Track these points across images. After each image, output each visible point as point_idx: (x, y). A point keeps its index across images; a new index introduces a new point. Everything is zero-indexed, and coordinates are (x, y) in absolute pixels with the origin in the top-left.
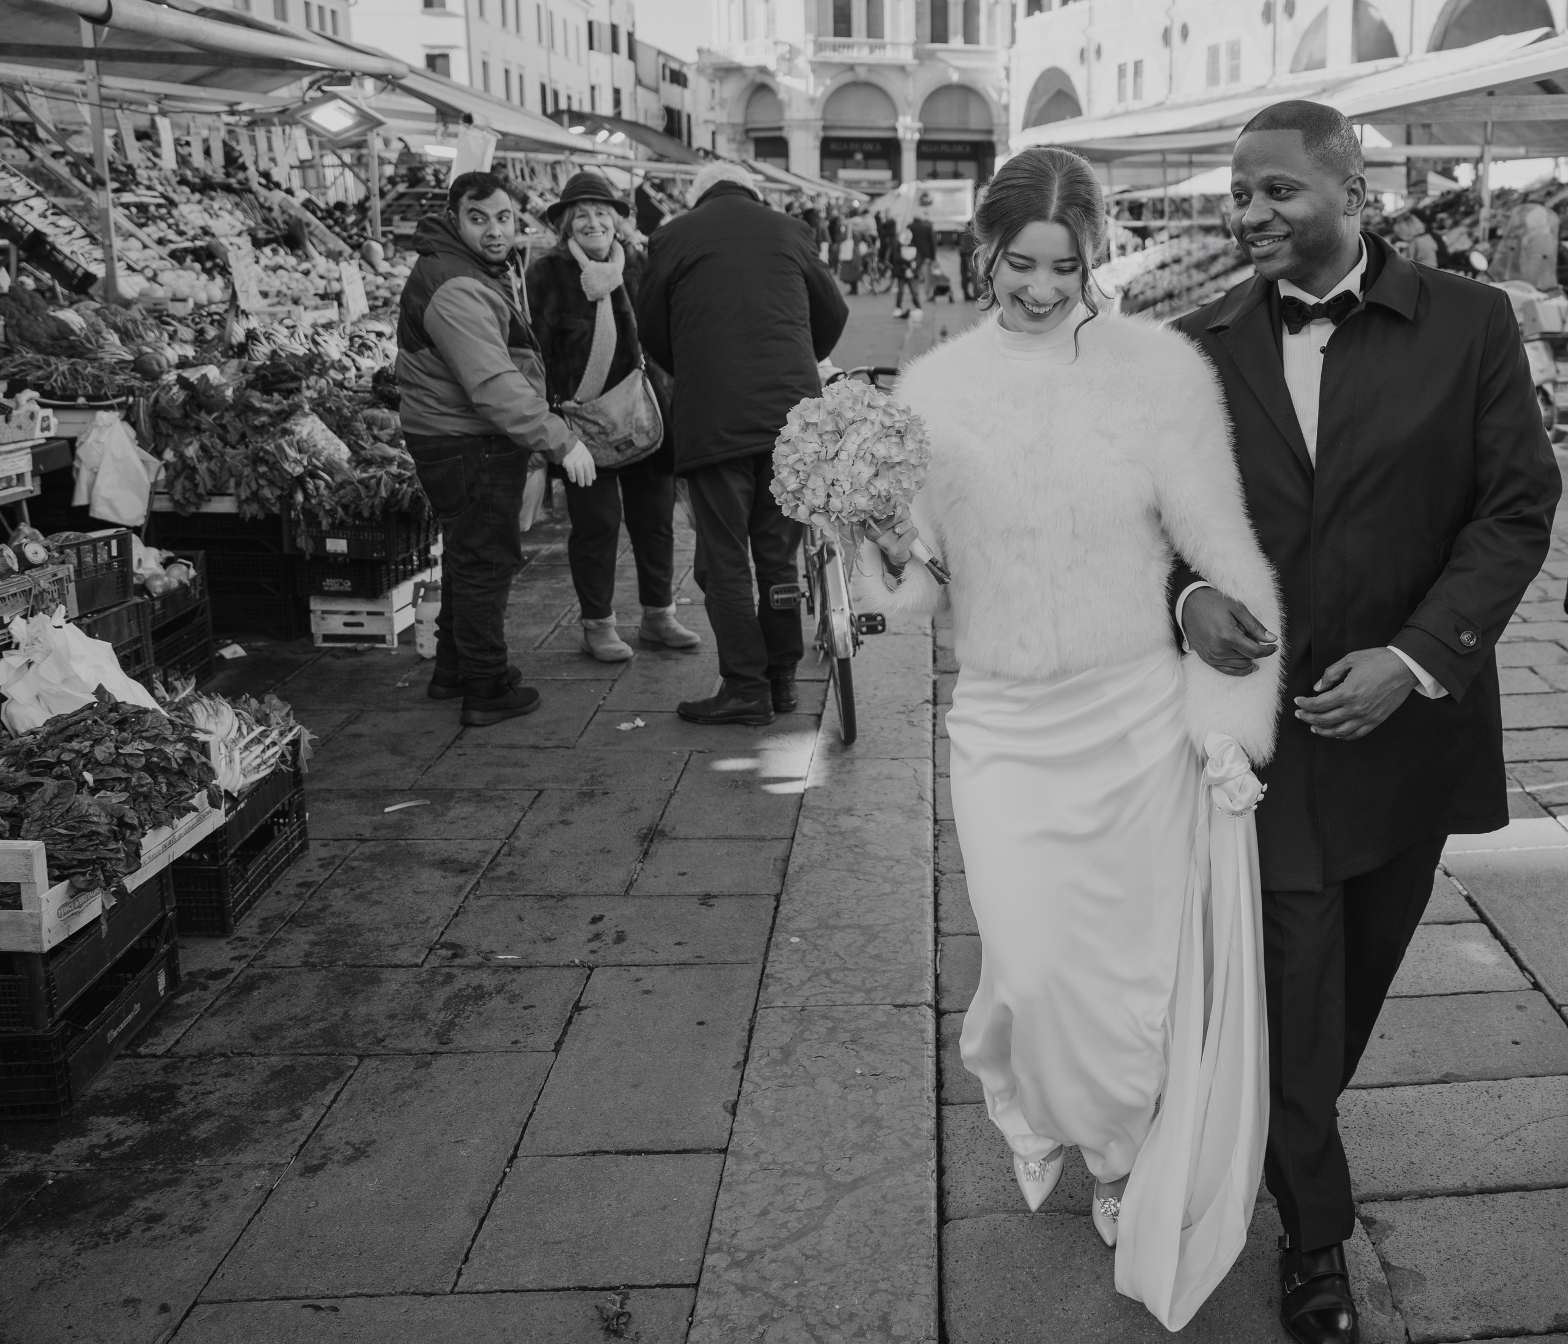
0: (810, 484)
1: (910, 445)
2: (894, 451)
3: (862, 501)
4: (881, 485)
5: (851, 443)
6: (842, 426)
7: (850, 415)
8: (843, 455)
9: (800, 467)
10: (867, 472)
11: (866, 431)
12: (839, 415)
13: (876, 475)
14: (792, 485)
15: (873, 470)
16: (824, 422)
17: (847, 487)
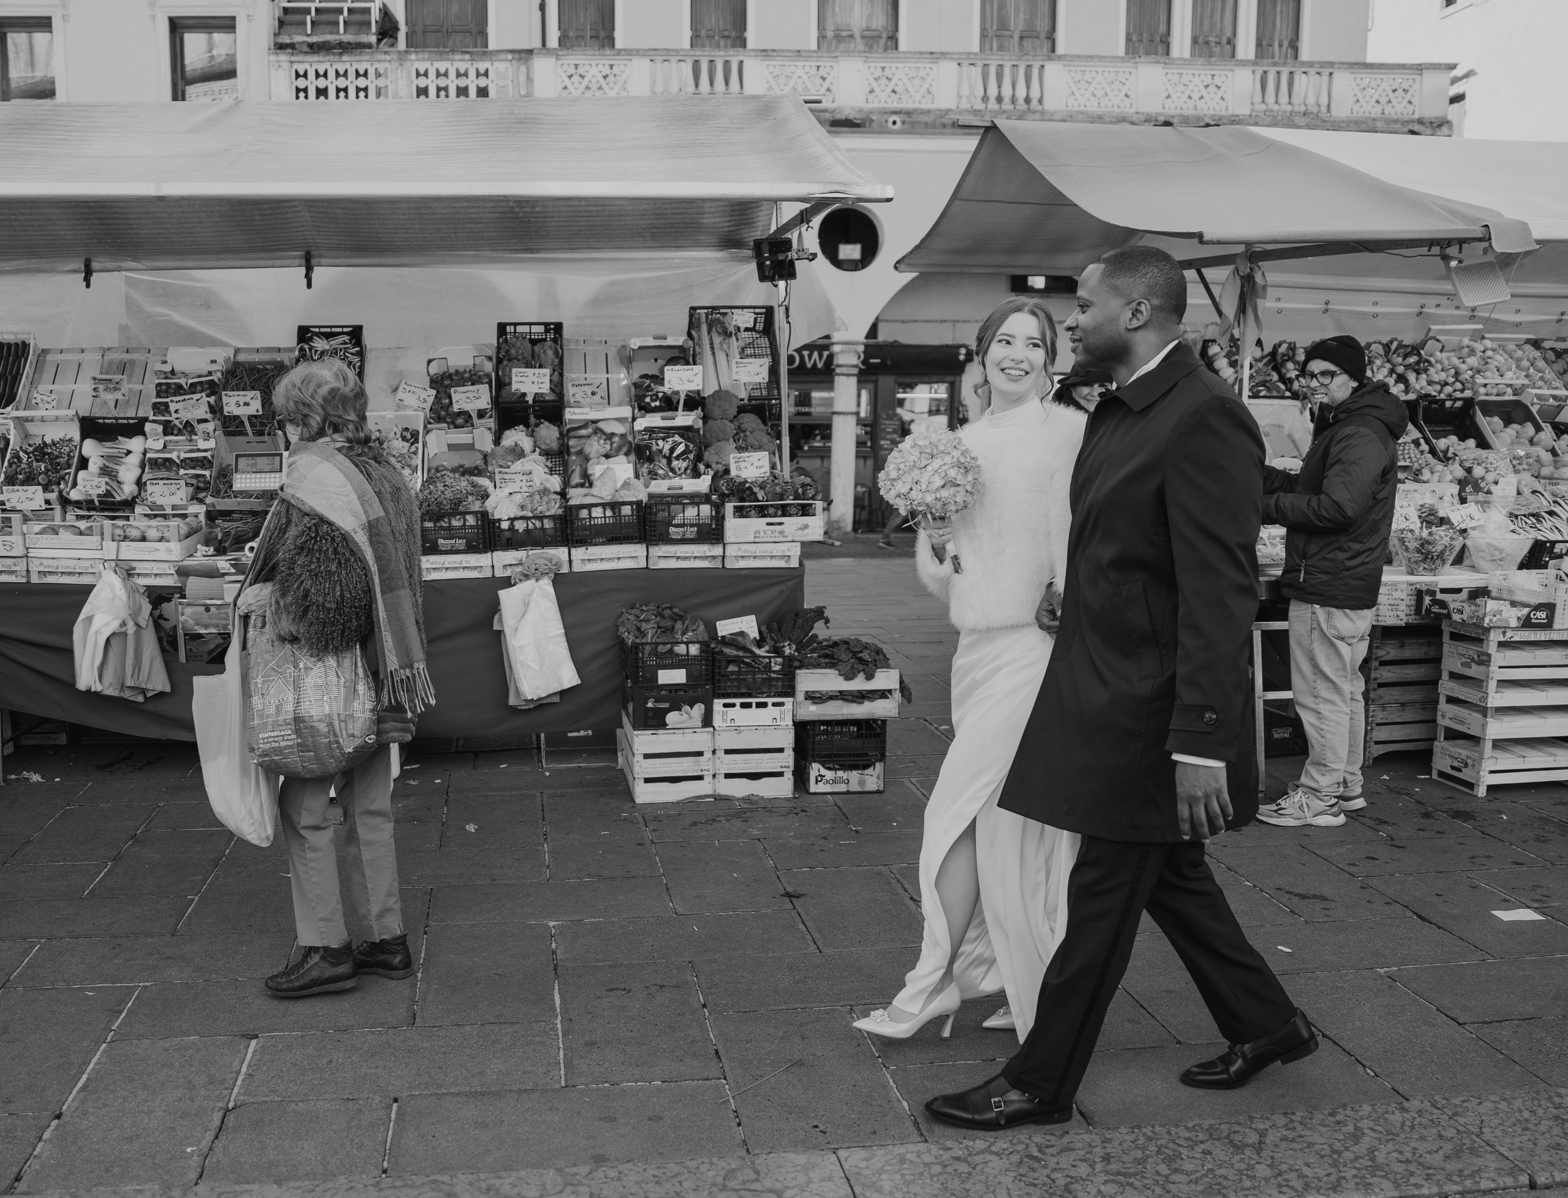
0: (904, 479)
1: (970, 478)
2: (959, 477)
3: (929, 499)
4: (945, 493)
5: (936, 463)
6: (935, 452)
7: (942, 448)
8: (929, 468)
9: (902, 466)
10: (939, 482)
11: (948, 459)
12: (936, 446)
13: (943, 486)
14: (894, 475)
15: (943, 482)
16: (926, 446)
17: (924, 487)
